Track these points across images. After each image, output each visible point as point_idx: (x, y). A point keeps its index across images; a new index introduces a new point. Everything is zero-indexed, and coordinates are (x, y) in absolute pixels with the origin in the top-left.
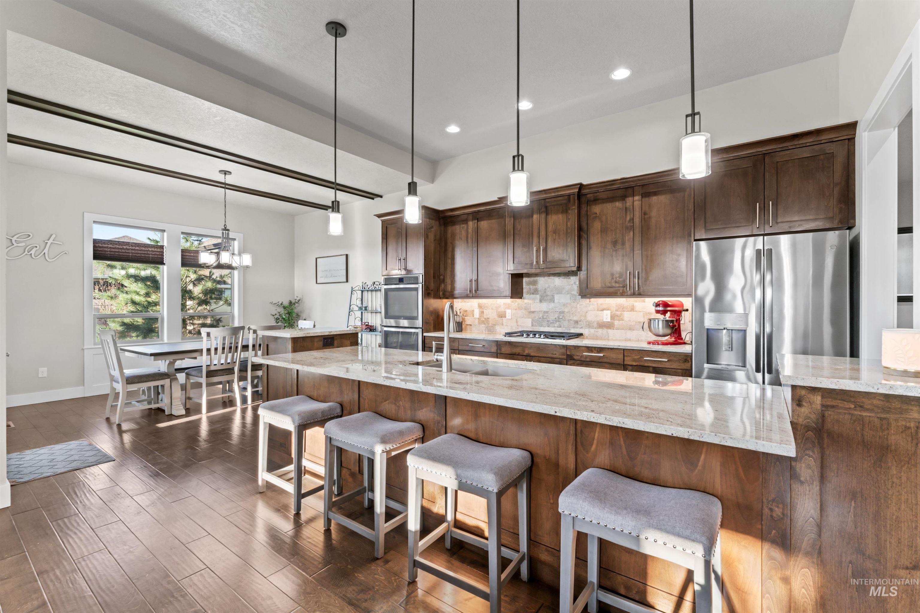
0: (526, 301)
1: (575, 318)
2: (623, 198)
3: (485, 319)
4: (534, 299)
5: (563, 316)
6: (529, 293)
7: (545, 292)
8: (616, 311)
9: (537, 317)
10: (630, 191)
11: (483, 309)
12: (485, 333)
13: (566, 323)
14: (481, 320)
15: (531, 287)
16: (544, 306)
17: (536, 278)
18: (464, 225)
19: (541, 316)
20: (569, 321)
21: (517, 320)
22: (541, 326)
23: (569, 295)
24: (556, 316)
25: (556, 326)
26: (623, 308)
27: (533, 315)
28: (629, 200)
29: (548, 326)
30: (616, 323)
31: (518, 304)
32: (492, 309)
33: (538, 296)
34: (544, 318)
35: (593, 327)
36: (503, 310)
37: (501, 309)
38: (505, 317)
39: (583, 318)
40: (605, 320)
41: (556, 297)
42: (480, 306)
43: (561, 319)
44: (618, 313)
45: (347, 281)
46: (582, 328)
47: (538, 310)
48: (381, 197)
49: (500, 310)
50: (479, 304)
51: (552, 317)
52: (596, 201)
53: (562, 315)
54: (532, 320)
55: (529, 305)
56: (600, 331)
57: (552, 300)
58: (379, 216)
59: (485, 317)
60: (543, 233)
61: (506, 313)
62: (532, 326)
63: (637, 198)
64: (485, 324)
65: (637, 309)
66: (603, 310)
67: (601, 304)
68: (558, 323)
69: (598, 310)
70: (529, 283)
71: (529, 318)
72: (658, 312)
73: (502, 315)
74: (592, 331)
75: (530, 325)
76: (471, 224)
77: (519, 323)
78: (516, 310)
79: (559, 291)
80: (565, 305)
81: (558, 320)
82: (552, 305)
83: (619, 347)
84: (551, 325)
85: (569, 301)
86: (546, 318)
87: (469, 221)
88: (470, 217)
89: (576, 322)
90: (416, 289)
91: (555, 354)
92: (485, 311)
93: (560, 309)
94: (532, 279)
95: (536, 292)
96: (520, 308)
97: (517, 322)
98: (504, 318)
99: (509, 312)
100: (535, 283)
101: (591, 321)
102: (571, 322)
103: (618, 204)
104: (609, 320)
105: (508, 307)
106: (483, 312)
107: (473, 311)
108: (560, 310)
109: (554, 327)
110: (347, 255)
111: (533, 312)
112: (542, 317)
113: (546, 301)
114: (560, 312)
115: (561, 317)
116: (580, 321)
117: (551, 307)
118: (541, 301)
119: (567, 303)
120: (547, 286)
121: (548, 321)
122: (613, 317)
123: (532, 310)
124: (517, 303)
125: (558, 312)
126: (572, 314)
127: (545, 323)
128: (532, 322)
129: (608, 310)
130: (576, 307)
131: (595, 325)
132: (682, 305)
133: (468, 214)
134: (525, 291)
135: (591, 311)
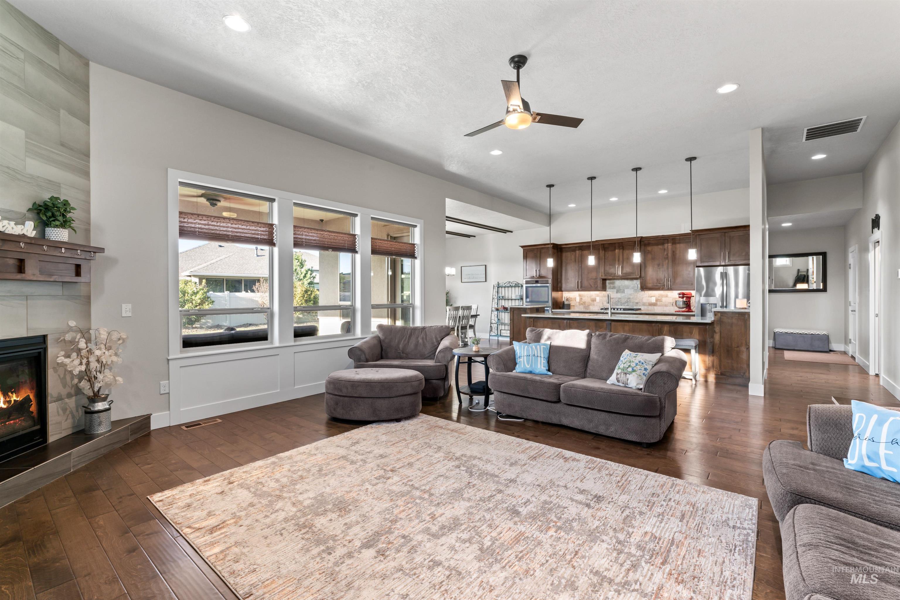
0: (608, 293)
1: (636, 301)
2: (663, 244)
4: (613, 292)
6: (610, 288)
7: (619, 288)
8: (659, 297)
9: (615, 301)
10: (666, 241)
11: (582, 297)
13: (631, 304)
14: (581, 303)
15: (612, 285)
16: (619, 295)
17: (614, 281)
20: (633, 302)
21: (603, 302)
22: (617, 305)
23: (634, 289)
24: (625, 301)
26: (662, 296)
28: (666, 245)
30: (658, 303)
32: (587, 297)
33: (615, 290)
34: (619, 301)
35: (646, 305)
37: (593, 297)
40: (652, 302)
41: (626, 290)
42: (580, 296)
45: (486, 281)
46: (640, 305)
47: (615, 297)
48: (512, 232)
50: (579, 294)
51: (623, 301)
52: (649, 244)
53: (629, 299)
56: (650, 307)
57: (623, 292)
58: (522, 247)
59: (583, 301)
60: (621, 259)
61: (596, 299)
63: (669, 244)
64: (583, 305)
65: (669, 296)
66: (652, 297)
67: (650, 294)
69: (649, 297)
70: (610, 284)
72: (680, 297)
73: (594, 300)
74: (646, 307)
76: (577, 252)
77: (604, 304)
78: (602, 297)
79: (628, 287)
80: (632, 294)
81: (627, 302)
82: (623, 295)
84: (624, 304)
85: (634, 292)
88: (578, 248)
89: (637, 303)
90: (548, 287)
93: (628, 297)
94: (612, 281)
95: (614, 288)
96: (604, 296)
98: (595, 302)
99: (598, 299)
100: (613, 283)
103: (660, 247)
104: (655, 302)
105: (598, 296)
106: (582, 299)
107: (576, 298)
110: (486, 266)
111: (612, 298)
113: (620, 292)
115: (629, 301)
116: (639, 302)
118: (617, 293)
120: (620, 285)
122: (657, 300)
124: (603, 294)
126: (635, 299)
127: (619, 304)
129: (654, 297)
130: (637, 296)
131: (647, 304)
132: (691, 294)
133: (576, 247)
134: (607, 287)
135: (645, 297)
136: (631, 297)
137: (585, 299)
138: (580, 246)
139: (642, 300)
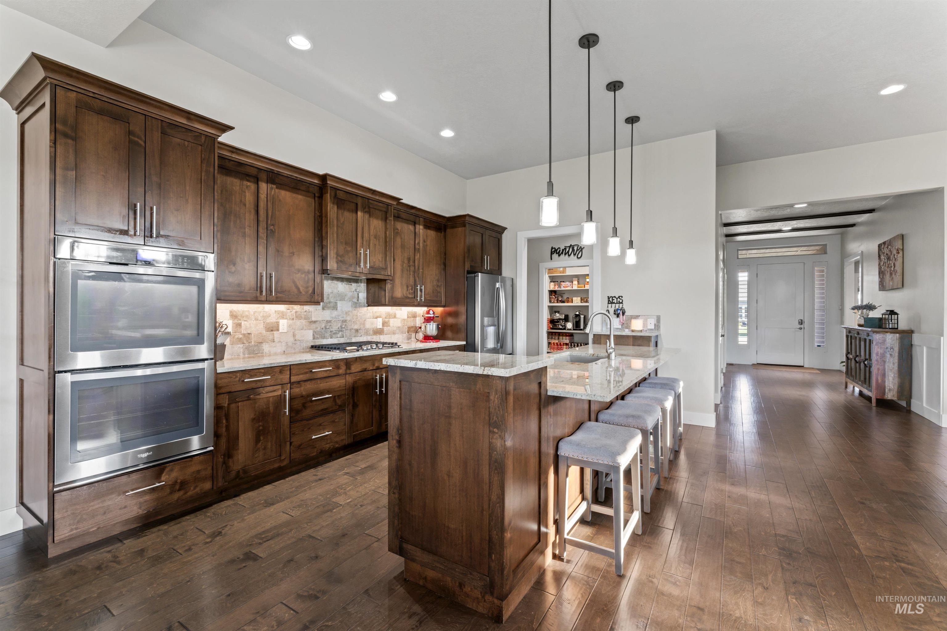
1: (356, 327)
3: (244, 335)
7: (328, 298)
8: (386, 318)
9: (319, 328)
10: (418, 220)
11: (240, 320)
12: (244, 358)
13: (348, 333)
14: (236, 337)
16: (328, 315)
18: (249, 184)
19: (323, 326)
21: (294, 332)
22: (324, 337)
23: (351, 302)
24: (339, 325)
25: (339, 336)
26: (389, 316)
27: (314, 326)
28: (417, 227)
29: (331, 338)
30: (386, 329)
31: (296, 312)
32: (256, 319)
36: (275, 321)
37: (272, 319)
38: (278, 330)
39: (362, 326)
40: (378, 327)
41: (339, 304)
42: (233, 316)
43: (344, 328)
44: (387, 320)
46: (361, 336)
47: (320, 319)
49: (269, 320)
50: (231, 312)
51: (335, 328)
52: (398, 218)
53: (344, 324)
54: (314, 332)
55: (310, 314)
56: (375, 337)
57: (335, 308)
60: (367, 236)
61: (278, 325)
62: (314, 339)
63: (421, 227)
64: (243, 343)
65: (398, 316)
66: (376, 318)
67: (376, 312)
68: (340, 333)
69: (373, 318)
71: (310, 329)
73: (273, 328)
76: (263, 186)
77: (297, 337)
78: (293, 319)
79: (342, 297)
80: (347, 313)
81: (341, 330)
82: (335, 313)
84: (334, 336)
85: (350, 309)
86: (329, 328)
87: (262, 181)
88: (263, 176)
92: (243, 323)
93: (343, 317)
96: (298, 317)
97: (294, 335)
98: (275, 332)
99: (283, 325)
101: (368, 329)
102: (353, 331)
104: (381, 327)
105: (283, 315)
106: (239, 325)
108: (343, 319)
109: (337, 337)
111: (315, 322)
112: (325, 327)
113: (329, 308)
114: (342, 321)
115: (343, 326)
116: (360, 329)
117: (334, 316)
118: (323, 309)
119: (349, 311)
120: (330, 291)
121: (331, 332)
122: (384, 324)
123: (314, 319)
124: (294, 311)
125: (341, 321)
127: (328, 335)
128: (313, 335)
129: (380, 317)
133: (260, 169)
135: (368, 318)
136: (348, 318)
137: (248, 326)
138: (272, 171)
139: (364, 324)
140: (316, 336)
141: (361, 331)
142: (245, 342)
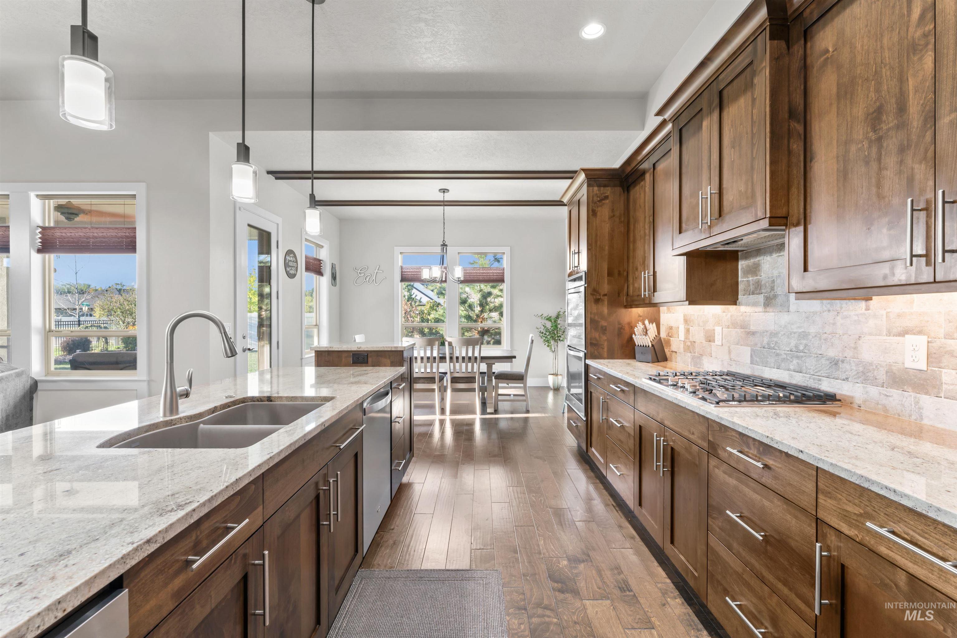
0: (743, 309)
1: (832, 353)
3: (691, 342)
4: (755, 304)
5: (806, 345)
6: (748, 291)
7: (772, 289)
8: (948, 336)
9: (759, 345)
13: (810, 363)
14: (687, 344)
15: (751, 279)
16: (771, 320)
17: (758, 259)
19: (766, 341)
20: (819, 357)
21: (729, 347)
22: (766, 364)
24: (793, 343)
25: (792, 367)
27: (752, 340)
30: (947, 375)
31: (731, 316)
32: (699, 325)
33: (761, 298)
34: (771, 347)
35: (874, 382)
36: (711, 328)
37: (710, 326)
38: (714, 341)
39: (849, 354)
40: (909, 364)
42: (685, 320)
43: (803, 351)
46: (847, 379)
47: (760, 328)
49: (707, 327)
50: (684, 316)
51: (784, 347)
53: (804, 342)
54: (752, 350)
55: (747, 318)
56: (895, 393)
57: (785, 307)
59: (691, 339)
60: (715, 157)
61: (714, 334)
64: (691, 353)
66: (903, 333)
67: (899, 316)
69: (889, 334)
71: (747, 345)
73: (710, 338)
74: (874, 392)
75: (749, 362)
76: (647, 177)
78: (728, 327)
81: (796, 353)
82: (785, 318)
83: (801, 456)
86: (774, 348)
89: (835, 363)
91: (693, 434)
92: (690, 329)
93: (799, 327)
94: (750, 261)
96: (734, 325)
97: (730, 352)
98: (712, 343)
99: (718, 332)
100: (755, 270)
101: (871, 364)
102: (823, 361)
105: (718, 321)
106: (688, 331)
107: (678, 328)
108: (800, 331)
109: (789, 370)
111: (753, 333)
112: (769, 344)
113: (774, 307)
114: (800, 335)
115: (801, 348)
116: (843, 361)
117: (783, 322)
118: (766, 309)
119: (815, 313)
120: (776, 273)
121: (777, 355)
123: (752, 328)
124: (730, 314)
125: (796, 335)
126: (826, 340)
127: (772, 360)
128: (751, 356)
129: (921, 332)
130: (834, 324)
131: (882, 376)
134: (741, 287)
135: (870, 334)
136: (813, 330)
137: (695, 333)
139: (855, 348)
140: (755, 358)
141: (846, 366)
142: (692, 352)
